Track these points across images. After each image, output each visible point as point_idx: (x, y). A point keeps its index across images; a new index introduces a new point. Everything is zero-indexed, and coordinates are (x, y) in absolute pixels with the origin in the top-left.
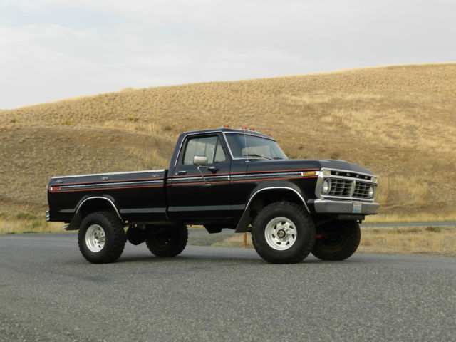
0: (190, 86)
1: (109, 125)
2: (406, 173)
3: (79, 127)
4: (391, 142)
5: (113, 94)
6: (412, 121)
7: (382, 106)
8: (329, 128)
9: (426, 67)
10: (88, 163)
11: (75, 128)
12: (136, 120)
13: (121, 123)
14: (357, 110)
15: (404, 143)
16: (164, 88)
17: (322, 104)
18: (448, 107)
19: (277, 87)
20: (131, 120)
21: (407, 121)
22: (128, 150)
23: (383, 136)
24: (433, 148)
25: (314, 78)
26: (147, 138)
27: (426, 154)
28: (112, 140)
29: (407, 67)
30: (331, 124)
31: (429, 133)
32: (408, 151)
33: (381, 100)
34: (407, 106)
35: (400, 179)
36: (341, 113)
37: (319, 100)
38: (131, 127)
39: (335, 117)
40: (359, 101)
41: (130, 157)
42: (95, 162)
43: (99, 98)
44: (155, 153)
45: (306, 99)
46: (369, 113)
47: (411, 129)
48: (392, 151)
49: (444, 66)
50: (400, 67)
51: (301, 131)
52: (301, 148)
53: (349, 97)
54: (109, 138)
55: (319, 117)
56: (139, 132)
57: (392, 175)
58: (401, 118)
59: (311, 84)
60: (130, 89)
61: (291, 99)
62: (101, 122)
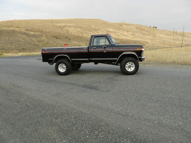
0: (31, 20)
1: (11, 28)
2: (81, 42)
3: (3, 29)
4: (78, 35)
5: (11, 21)
6: (82, 31)
7: (76, 27)
8: (65, 31)
9: (83, 19)
10: (7, 38)
11: (2, 29)
12: (19, 27)
13: (15, 28)
14: (70, 28)
15: (81, 35)
16: (25, 20)
17: (63, 26)
18: (88, 28)
19: (52, 21)
20: (17, 27)
21: (81, 31)
22: (17, 35)
23: (76, 34)
24: (86, 36)
25: (60, 20)
26: (22, 32)
27: (85, 38)
28: (13, 32)
29: (80, 19)
30: (65, 30)
31: (85, 33)
32: (82, 37)
33: (75, 26)
34: (80, 27)
35: (80, 43)
36: (67, 28)
37: (62, 25)
38: (17, 29)
39: (66, 29)
40: (70, 26)
41: (18, 37)
42: (9, 38)
43: (8, 21)
44: (25, 36)
45: (59, 25)
46: (73, 28)
47: (82, 32)
48: (78, 37)
49: (87, 19)
50: (78, 19)
51: (59, 32)
52: (59, 36)
53: (68, 25)
54: (12, 32)
55: (62, 29)
56: (20, 31)
57: (79, 42)
58: (79, 29)
59: (60, 21)
60: (16, 20)
61: (56, 24)
62: (9, 27)
